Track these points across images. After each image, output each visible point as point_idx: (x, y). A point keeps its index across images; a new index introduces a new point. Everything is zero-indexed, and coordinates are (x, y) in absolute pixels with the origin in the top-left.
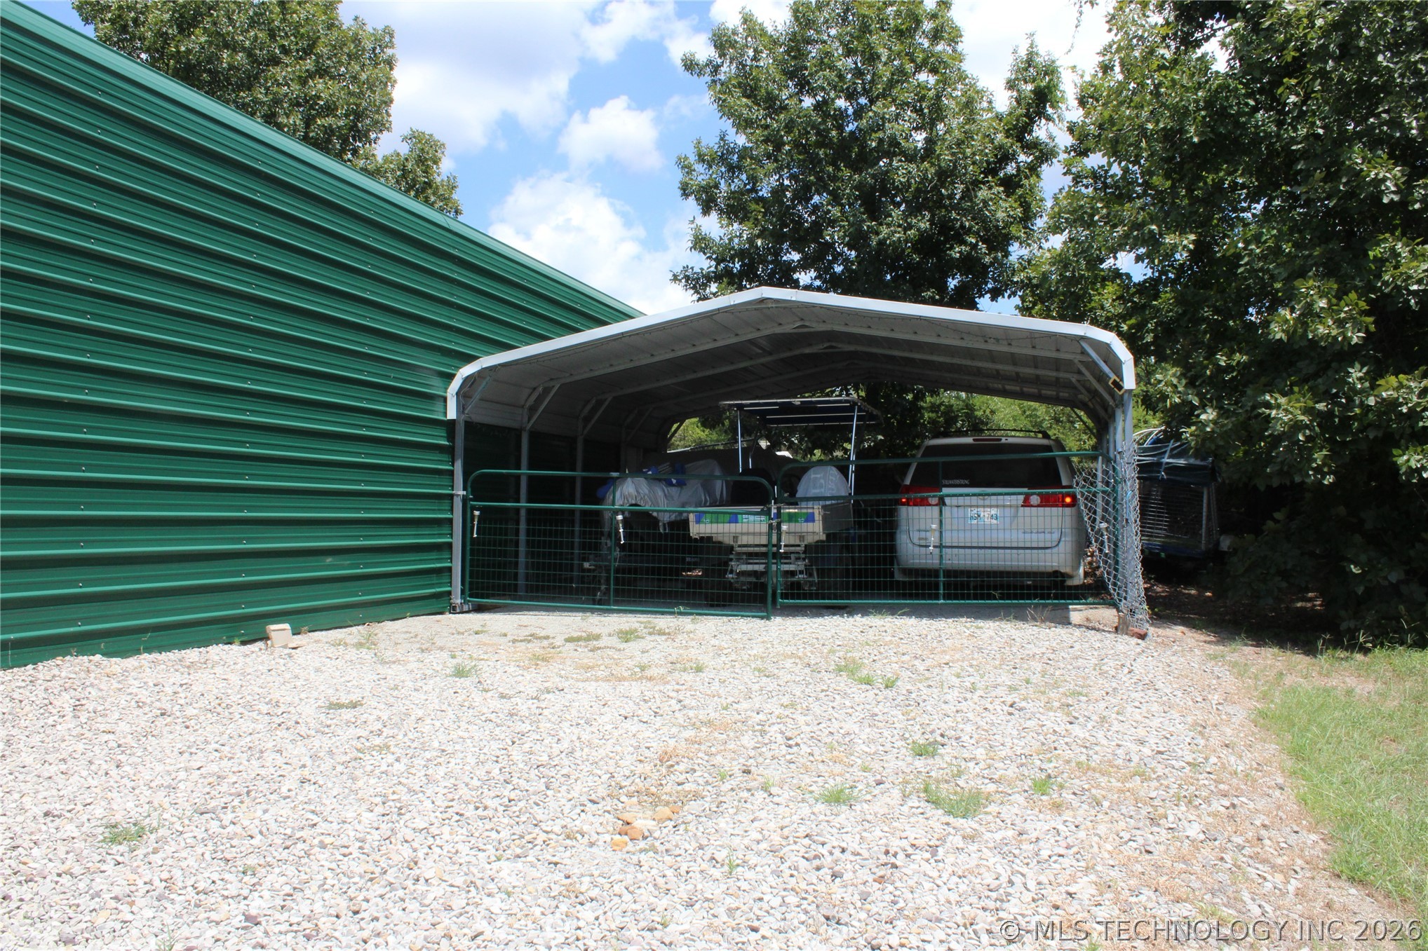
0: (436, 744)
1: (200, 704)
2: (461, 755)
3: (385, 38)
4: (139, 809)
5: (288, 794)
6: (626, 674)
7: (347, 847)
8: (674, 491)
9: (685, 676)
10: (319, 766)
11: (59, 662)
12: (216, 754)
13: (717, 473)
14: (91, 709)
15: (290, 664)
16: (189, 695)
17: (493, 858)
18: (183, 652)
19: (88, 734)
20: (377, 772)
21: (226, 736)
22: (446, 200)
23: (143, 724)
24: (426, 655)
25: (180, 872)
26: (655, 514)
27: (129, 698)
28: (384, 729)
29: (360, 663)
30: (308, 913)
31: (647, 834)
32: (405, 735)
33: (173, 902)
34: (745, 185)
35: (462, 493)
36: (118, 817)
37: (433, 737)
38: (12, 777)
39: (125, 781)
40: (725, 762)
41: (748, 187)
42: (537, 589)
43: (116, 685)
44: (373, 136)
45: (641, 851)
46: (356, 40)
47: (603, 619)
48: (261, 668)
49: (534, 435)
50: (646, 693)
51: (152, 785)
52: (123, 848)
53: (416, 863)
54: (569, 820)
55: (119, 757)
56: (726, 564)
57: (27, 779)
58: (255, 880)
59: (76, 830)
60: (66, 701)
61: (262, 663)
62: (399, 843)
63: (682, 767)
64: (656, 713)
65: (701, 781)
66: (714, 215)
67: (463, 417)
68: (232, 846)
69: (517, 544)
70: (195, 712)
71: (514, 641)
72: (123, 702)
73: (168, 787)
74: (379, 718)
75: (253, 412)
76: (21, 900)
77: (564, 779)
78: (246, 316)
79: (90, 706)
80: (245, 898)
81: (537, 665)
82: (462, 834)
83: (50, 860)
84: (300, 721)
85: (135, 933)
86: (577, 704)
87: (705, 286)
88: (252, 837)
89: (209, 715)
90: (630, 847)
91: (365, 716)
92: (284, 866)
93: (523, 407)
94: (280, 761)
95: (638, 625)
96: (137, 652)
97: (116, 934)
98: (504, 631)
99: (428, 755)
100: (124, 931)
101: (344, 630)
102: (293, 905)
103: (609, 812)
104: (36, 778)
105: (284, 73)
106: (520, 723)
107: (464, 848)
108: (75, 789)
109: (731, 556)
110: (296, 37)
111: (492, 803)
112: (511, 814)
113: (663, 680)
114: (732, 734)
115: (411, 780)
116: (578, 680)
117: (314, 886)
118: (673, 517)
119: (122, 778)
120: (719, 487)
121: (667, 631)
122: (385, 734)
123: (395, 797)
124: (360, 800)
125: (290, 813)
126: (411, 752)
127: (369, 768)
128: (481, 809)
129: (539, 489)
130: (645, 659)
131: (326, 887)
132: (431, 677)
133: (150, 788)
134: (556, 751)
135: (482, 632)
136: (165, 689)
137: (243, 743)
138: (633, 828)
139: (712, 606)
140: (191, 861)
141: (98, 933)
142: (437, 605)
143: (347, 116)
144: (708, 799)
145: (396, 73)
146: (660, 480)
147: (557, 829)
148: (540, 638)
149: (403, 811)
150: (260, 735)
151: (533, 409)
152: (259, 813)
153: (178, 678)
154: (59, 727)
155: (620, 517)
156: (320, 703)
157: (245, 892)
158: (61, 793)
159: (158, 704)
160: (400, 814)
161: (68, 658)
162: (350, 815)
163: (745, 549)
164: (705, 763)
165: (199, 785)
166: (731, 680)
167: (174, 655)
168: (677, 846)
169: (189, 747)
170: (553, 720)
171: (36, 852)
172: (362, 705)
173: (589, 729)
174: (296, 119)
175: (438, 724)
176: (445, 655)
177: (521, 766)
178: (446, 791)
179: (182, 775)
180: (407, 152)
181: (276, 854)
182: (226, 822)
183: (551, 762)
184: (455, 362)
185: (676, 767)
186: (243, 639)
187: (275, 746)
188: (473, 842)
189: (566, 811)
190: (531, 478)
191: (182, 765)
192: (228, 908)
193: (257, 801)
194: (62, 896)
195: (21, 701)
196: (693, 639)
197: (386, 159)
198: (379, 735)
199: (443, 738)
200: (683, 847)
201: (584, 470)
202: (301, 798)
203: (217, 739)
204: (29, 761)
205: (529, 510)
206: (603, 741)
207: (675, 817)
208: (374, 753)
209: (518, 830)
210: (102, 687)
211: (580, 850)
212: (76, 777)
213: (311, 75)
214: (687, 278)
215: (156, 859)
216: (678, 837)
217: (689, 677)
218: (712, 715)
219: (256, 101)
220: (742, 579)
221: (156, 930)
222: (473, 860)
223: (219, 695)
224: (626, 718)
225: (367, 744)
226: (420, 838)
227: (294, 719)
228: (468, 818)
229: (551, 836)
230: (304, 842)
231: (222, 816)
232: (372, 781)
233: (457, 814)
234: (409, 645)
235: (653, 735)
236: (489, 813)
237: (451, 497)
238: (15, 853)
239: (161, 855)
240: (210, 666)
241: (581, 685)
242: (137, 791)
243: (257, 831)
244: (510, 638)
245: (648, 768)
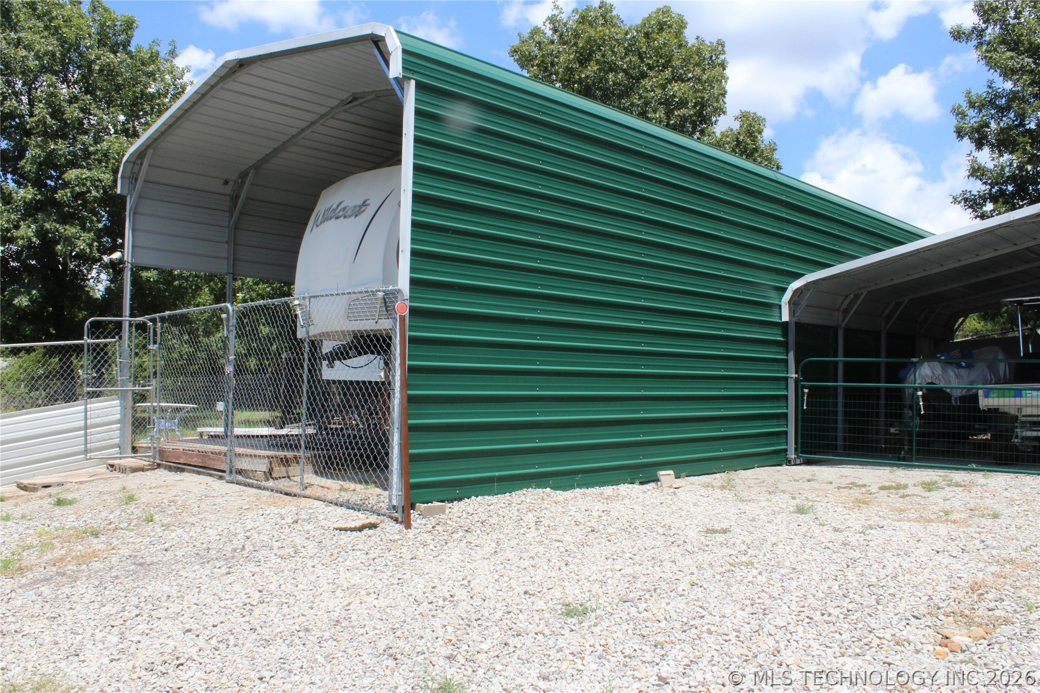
0: (788, 564)
1: (617, 525)
2: (808, 573)
3: (719, 47)
4: (583, 595)
5: (683, 593)
6: (932, 517)
7: (727, 635)
8: (963, 372)
9: (984, 521)
10: (703, 574)
11: (525, 492)
12: (630, 560)
13: (1001, 357)
14: (546, 525)
15: (675, 500)
16: (609, 518)
17: (838, 654)
18: (602, 488)
19: (546, 542)
20: (745, 581)
21: (636, 549)
22: (770, 160)
23: (580, 537)
24: (773, 496)
25: (613, 641)
26: (948, 390)
27: (570, 518)
28: (749, 550)
29: (725, 501)
30: (702, 680)
31: (964, 648)
32: (765, 555)
33: (609, 661)
34: (1014, 121)
35: (794, 376)
36: (570, 599)
37: (786, 558)
38: (503, 566)
39: (572, 575)
40: (1030, 595)
41: (1016, 123)
42: (853, 448)
43: (561, 509)
44: (714, 119)
45: (962, 662)
46: (699, 52)
47: (907, 472)
48: (655, 501)
49: (848, 331)
50: (952, 533)
51: (590, 579)
52: (574, 620)
53: (779, 652)
54: (897, 630)
55: (567, 558)
56: (1012, 430)
57: (512, 568)
58: (663, 652)
59: (544, 605)
60: (530, 518)
61: (656, 498)
62: (765, 636)
63: (991, 596)
64: (963, 549)
65: (1009, 608)
66: (986, 150)
67: (794, 319)
68: (646, 627)
69: (836, 413)
70: (614, 530)
71: (839, 488)
72: (566, 521)
73: (601, 581)
74: (744, 542)
75: (646, 321)
76: (515, 647)
77: (890, 597)
78: (639, 254)
79: (546, 523)
80: (657, 664)
81: (860, 507)
82: (813, 633)
83: (530, 623)
84: (687, 541)
85: (586, 678)
86: (896, 539)
87: (982, 205)
88: (659, 622)
89: (624, 533)
90: (951, 657)
91: (733, 539)
92: (683, 645)
93: (838, 310)
94: (675, 569)
95: (938, 478)
96: (573, 487)
97: (574, 678)
98: (830, 480)
99: (782, 571)
100: (578, 677)
101: (710, 476)
102: (691, 673)
103: (929, 627)
104: (517, 568)
105: (651, 83)
106: (852, 551)
107: (815, 645)
108: (541, 578)
109: (1016, 425)
110: (657, 57)
111: (836, 612)
112: (850, 621)
113: (965, 523)
114: (1034, 572)
115: (771, 589)
116: (894, 520)
117: (705, 660)
118: (964, 392)
119: (570, 572)
120: (1002, 368)
121: (963, 483)
122: (749, 554)
123: (760, 601)
124: (734, 601)
125: (685, 606)
126: (769, 568)
127: (739, 578)
128: (826, 616)
129: (852, 372)
130: (947, 506)
131: (713, 662)
132: (779, 513)
133: (589, 581)
134: (882, 575)
135: (813, 480)
136: (593, 514)
137: (647, 554)
138: (952, 642)
139: (1000, 465)
140: (619, 634)
141: (563, 675)
142: (776, 459)
143: (694, 107)
144: (1018, 625)
145: (728, 72)
146: (951, 363)
147: (888, 636)
148: (859, 486)
149: (766, 612)
150: (659, 549)
151: (846, 312)
152: (664, 605)
153: (600, 506)
154: (527, 535)
155: (920, 393)
156: (700, 528)
157: (657, 660)
158: (533, 580)
159: (589, 524)
160: (764, 614)
161: (530, 489)
162: (728, 612)
163: (1029, 419)
164: (1011, 594)
165: (621, 582)
166: (1027, 527)
167: (596, 490)
168: (994, 662)
169: (612, 555)
170: (878, 550)
171: (521, 616)
172: (730, 531)
173: (908, 559)
174: (661, 114)
175: (788, 548)
176: (787, 496)
177: (855, 584)
178: (798, 599)
179: (609, 574)
180: (738, 128)
181: (677, 635)
182: (641, 609)
183: (879, 583)
184: (786, 279)
185: (986, 595)
186: (641, 480)
187: (670, 558)
188: (821, 640)
189: (894, 623)
190: (846, 364)
191: (609, 567)
192: (646, 670)
193: (662, 596)
194: (539, 648)
195: (504, 517)
196: (986, 491)
197: (722, 134)
198: (745, 554)
199: (793, 559)
200: (1000, 663)
201: (887, 357)
202: (692, 597)
203: (630, 550)
204: (511, 556)
205: (846, 388)
206: (921, 569)
207: (989, 636)
208: (742, 567)
209: (857, 634)
210: (552, 510)
211: (909, 655)
212: (541, 570)
213: (669, 81)
214: (966, 200)
215: (597, 630)
216: (993, 654)
217: (988, 522)
218: (1014, 555)
219: (632, 105)
220: (1027, 443)
221: (599, 679)
222: (823, 653)
223: (629, 519)
224: (938, 552)
225: (737, 560)
226: (781, 633)
227: (682, 539)
228: (816, 621)
229: (884, 641)
230: (696, 628)
231: (639, 605)
232: (742, 588)
233: (808, 617)
234: (759, 488)
235: (962, 568)
236: (833, 619)
237: (786, 379)
238: (509, 616)
239: (599, 628)
240: (620, 499)
241: (897, 524)
242: (581, 583)
243: (663, 617)
244: (835, 485)
245: (961, 594)
